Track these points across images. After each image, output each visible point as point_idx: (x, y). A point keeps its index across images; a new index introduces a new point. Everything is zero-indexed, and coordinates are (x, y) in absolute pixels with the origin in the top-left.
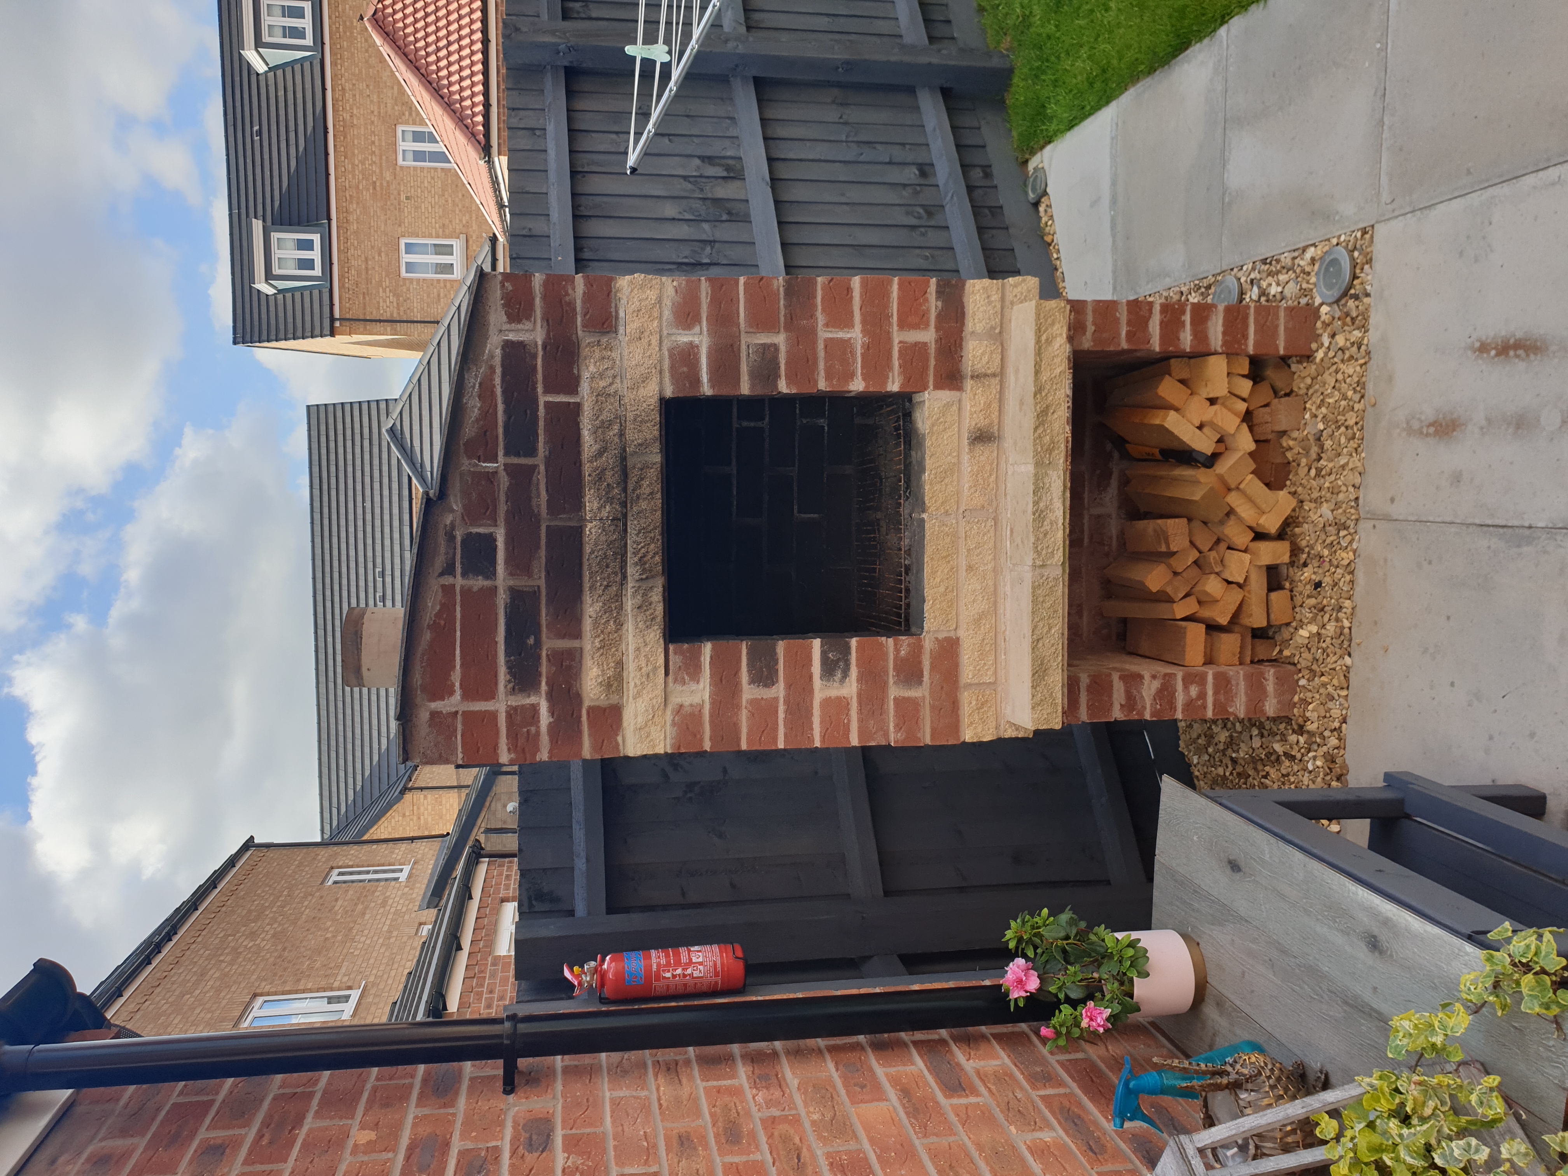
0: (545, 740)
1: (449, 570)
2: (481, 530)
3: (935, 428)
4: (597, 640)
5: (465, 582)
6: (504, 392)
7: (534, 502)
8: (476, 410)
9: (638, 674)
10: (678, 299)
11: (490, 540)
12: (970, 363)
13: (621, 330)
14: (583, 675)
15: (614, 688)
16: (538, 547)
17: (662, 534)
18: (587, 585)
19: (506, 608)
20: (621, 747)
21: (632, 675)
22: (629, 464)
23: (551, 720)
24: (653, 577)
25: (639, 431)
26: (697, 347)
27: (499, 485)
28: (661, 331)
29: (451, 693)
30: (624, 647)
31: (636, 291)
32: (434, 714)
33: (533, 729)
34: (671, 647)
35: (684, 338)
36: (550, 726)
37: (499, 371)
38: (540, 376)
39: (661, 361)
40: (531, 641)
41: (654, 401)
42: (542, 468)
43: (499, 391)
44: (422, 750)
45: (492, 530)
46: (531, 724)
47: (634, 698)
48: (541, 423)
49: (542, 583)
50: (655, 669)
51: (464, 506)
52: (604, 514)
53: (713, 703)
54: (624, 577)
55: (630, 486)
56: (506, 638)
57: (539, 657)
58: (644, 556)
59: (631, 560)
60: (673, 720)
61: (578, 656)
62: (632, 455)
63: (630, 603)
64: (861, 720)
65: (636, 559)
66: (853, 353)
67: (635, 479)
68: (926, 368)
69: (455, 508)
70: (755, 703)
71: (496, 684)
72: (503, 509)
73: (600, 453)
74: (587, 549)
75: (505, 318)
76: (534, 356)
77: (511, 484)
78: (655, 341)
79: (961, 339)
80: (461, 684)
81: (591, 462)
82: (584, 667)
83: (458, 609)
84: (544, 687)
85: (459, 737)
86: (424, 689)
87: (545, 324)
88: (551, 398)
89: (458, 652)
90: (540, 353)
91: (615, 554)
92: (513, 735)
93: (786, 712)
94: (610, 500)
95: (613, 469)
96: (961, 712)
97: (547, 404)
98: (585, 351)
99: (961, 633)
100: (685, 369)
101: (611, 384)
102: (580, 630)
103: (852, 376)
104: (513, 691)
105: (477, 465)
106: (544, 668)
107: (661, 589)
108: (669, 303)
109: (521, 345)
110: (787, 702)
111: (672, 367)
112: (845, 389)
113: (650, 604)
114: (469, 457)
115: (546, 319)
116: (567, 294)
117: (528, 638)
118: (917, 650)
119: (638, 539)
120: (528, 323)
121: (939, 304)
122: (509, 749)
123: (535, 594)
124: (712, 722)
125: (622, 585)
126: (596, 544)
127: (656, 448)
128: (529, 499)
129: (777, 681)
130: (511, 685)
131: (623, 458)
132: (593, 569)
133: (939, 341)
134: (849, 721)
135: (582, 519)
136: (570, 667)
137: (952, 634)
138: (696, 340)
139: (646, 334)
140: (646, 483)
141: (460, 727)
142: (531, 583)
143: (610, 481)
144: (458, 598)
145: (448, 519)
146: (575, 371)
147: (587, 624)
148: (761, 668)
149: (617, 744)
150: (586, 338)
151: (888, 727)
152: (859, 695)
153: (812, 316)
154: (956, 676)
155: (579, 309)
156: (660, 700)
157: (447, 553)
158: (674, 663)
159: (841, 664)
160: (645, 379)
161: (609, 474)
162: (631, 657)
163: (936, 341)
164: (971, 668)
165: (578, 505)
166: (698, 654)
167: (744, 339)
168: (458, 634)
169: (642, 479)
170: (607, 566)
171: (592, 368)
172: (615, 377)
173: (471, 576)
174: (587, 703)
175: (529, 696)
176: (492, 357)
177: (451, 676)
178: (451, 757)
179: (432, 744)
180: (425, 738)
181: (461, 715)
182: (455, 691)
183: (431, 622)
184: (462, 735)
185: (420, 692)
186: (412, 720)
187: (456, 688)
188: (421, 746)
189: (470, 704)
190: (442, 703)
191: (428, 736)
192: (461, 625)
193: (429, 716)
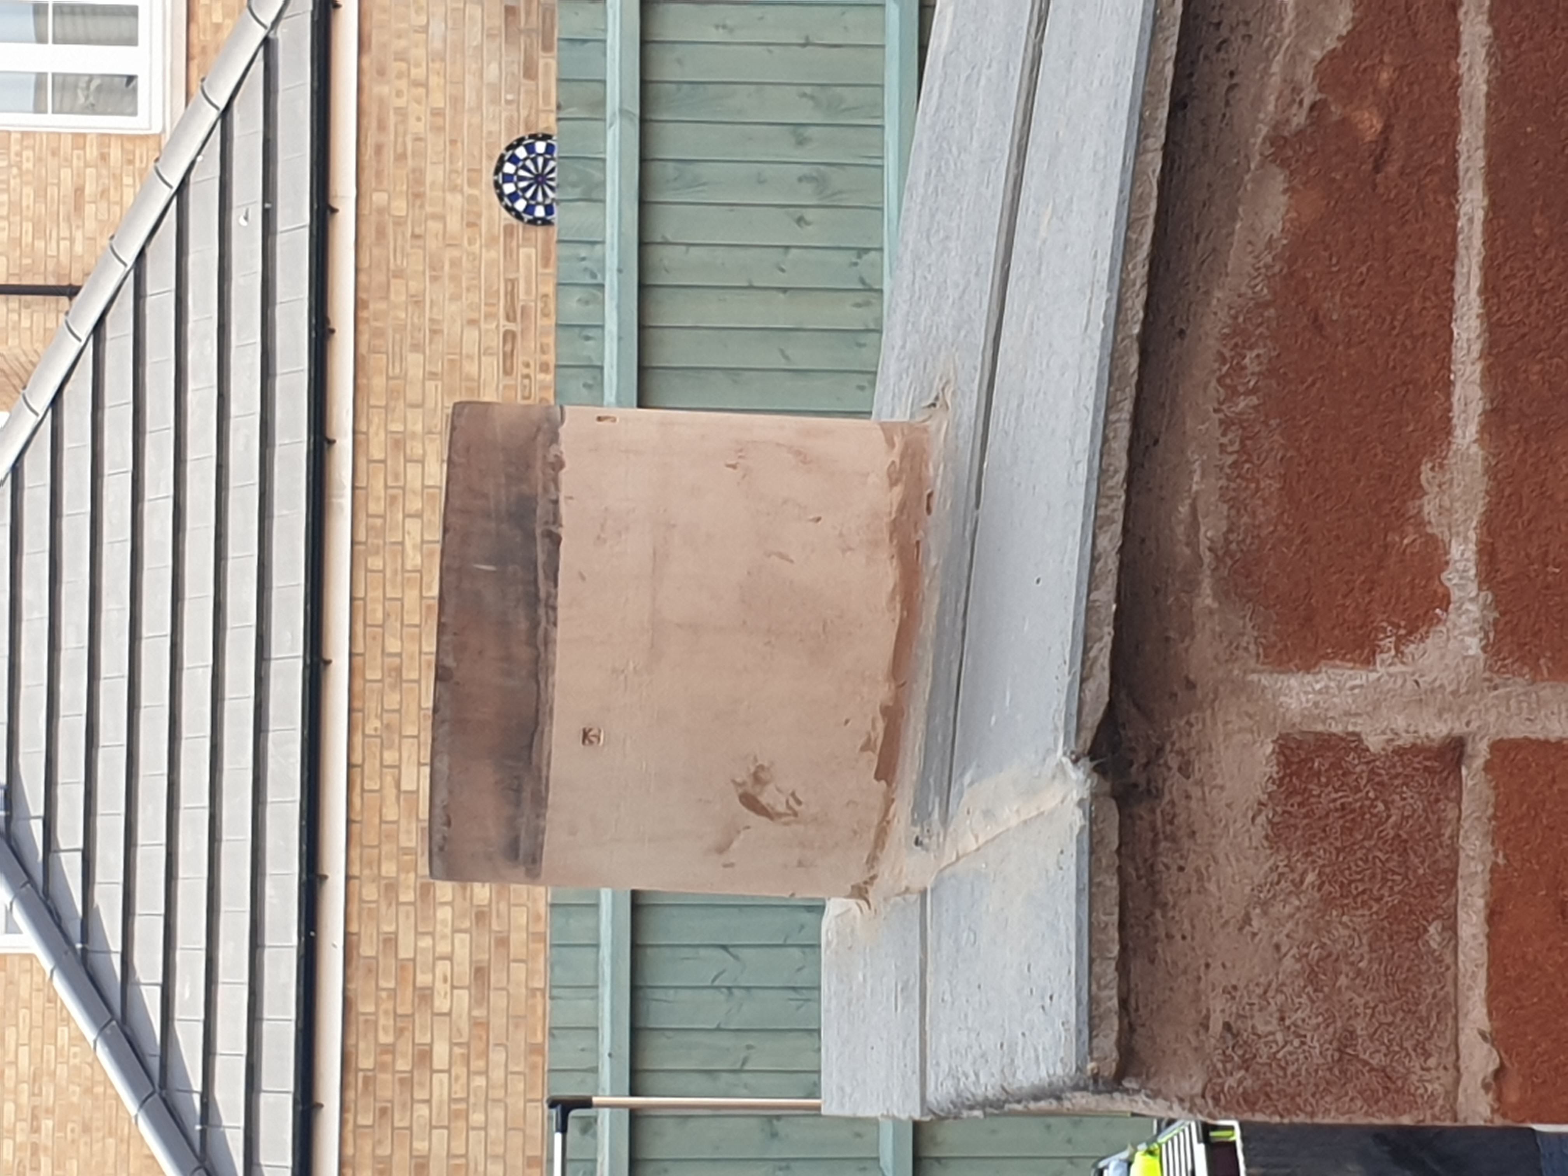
29: (1423, 605)
32: (1305, 758)
80: (1488, 556)
85: (1472, 927)
141: (1475, 854)
177: (1419, 492)
178: (1416, 1064)
179: (1288, 962)
180: (1247, 920)
181: (1488, 767)
182: (1445, 601)
183: (1299, 118)
184: (1493, 915)
185: (1206, 599)
186: (1159, 794)
187: (1450, 578)
188: (1216, 973)
189: (1546, 692)
190: (1361, 677)
191: (1265, 905)
192: (1491, 142)
193: (1273, 770)
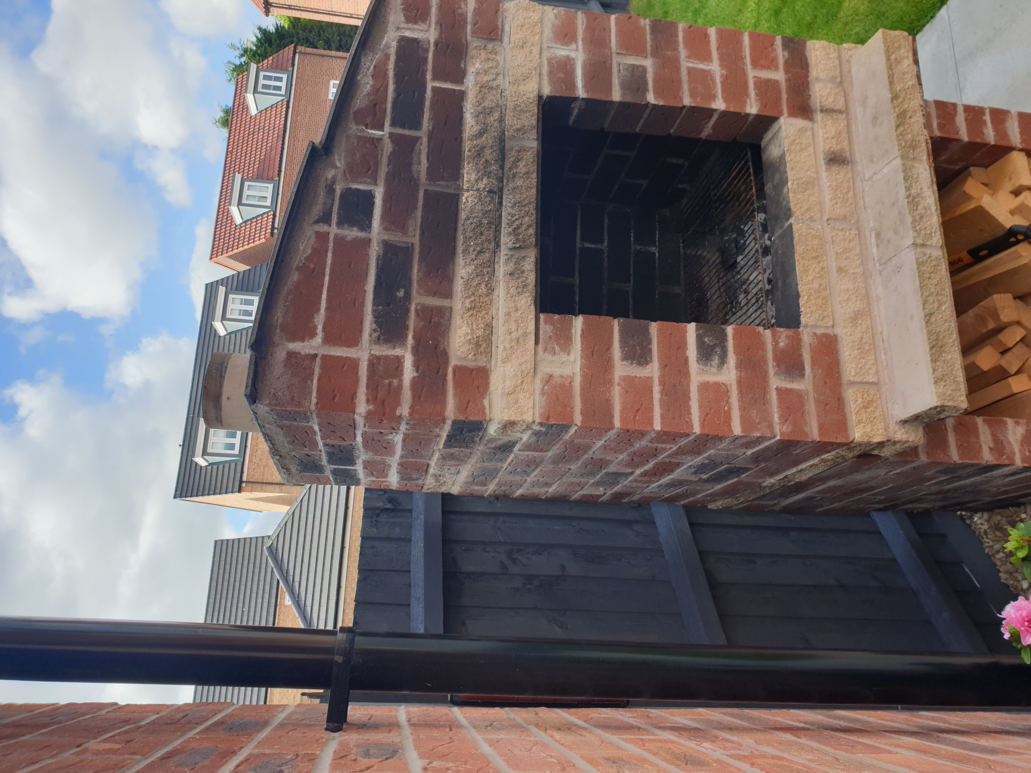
0: (407, 395)
1: (325, 218)
2: (361, 187)
3: (793, 147)
4: (468, 301)
5: (339, 231)
6: (396, 75)
7: (415, 168)
8: (368, 87)
9: (508, 337)
10: (557, 22)
11: (369, 197)
12: (818, 100)
13: (506, 40)
14: (452, 334)
15: (482, 349)
16: (415, 208)
17: (536, 209)
18: (460, 248)
19: (378, 259)
20: (487, 411)
21: (501, 339)
22: (507, 146)
23: (415, 374)
24: (526, 247)
25: (518, 119)
26: (573, 59)
27: (382, 150)
28: (541, 44)
29: (313, 334)
30: (494, 311)
31: (521, 11)
32: (291, 355)
33: (395, 382)
34: (542, 316)
35: (562, 52)
36: (415, 383)
37: (393, 58)
38: (430, 66)
39: (540, 66)
40: (401, 294)
41: (533, 96)
42: (425, 140)
43: (391, 74)
44: (273, 391)
45: (371, 187)
46: (395, 377)
47: (503, 363)
48: (427, 104)
49: (416, 241)
50: (525, 334)
51: (347, 164)
52: (481, 185)
53: (584, 376)
54: (498, 245)
55: (508, 165)
56: (375, 287)
57: (408, 310)
58: (518, 228)
59: (505, 230)
60: (543, 389)
61: (447, 314)
62: (509, 138)
63: (502, 270)
64: (742, 409)
65: (510, 230)
66: (713, 80)
67: (512, 159)
68: (779, 98)
69: (338, 164)
70: (628, 380)
71: (361, 332)
72: (384, 170)
73: (480, 134)
74: (463, 215)
75: (403, 19)
76: (427, 50)
77: (394, 149)
78: (536, 50)
79: (808, 82)
80: (324, 328)
81: (471, 140)
82: (453, 327)
83: (330, 255)
84: (410, 340)
85: (315, 381)
86: (284, 328)
87: (438, 27)
88: (438, 84)
89: (324, 296)
90: (432, 48)
91: (490, 223)
92: (373, 385)
93: (662, 392)
94: (488, 174)
95: (492, 147)
96: (847, 410)
97: (434, 89)
98: (472, 52)
99: (838, 331)
100: (562, 75)
101: (494, 80)
102: (451, 290)
103: (714, 97)
104: (378, 341)
105: (364, 131)
106: (412, 323)
107: (533, 259)
108: (550, 25)
109: (415, 41)
110: (662, 382)
111: (550, 73)
112: (708, 106)
113: (523, 272)
114: (357, 124)
115: (440, 23)
116: (460, 7)
117: (398, 290)
118: (796, 343)
119: (513, 212)
120: (423, 25)
121: (786, 54)
122: (368, 400)
123: (408, 250)
124: (583, 396)
125: (495, 253)
126: (472, 212)
127: (533, 135)
128: (410, 164)
129: (651, 361)
130: (376, 335)
131: (502, 140)
132: (468, 234)
133: (788, 80)
134: (730, 409)
135: (460, 188)
136: (439, 324)
137: (829, 331)
138: (573, 55)
139: (528, 45)
140: (521, 164)
141: (317, 371)
142: (405, 239)
143: (488, 157)
144: (331, 245)
145: (330, 174)
146: (462, 65)
147: (459, 285)
148: (634, 346)
149: (483, 406)
150: (474, 43)
151: (772, 417)
152: (740, 382)
153: (676, 49)
154: (838, 372)
155: (469, 19)
156: (530, 366)
157: (324, 204)
158: (545, 332)
159: (718, 350)
160: (526, 78)
161: (487, 152)
162: (501, 321)
163: (786, 80)
164: (853, 365)
165: (457, 175)
166: (570, 325)
167: (615, 60)
168: (327, 278)
169: (519, 160)
170: (481, 234)
171: (478, 65)
172: (498, 74)
173: (346, 226)
174: (453, 362)
175: (394, 348)
176: (388, 46)
177: (314, 318)
178: (304, 401)
179: (285, 385)
180: (279, 378)
181: (321, 358)
182: (316, 334)
183: (301, 264)
184: (318, 380)
185: (278, 331)
186: (267, 358)
187: (318, 331)
188: (273, 386)
189: (331, 348)
190: (302, 344)
191: (282, 376)
192: (330, 270)
193: (286, 356)
